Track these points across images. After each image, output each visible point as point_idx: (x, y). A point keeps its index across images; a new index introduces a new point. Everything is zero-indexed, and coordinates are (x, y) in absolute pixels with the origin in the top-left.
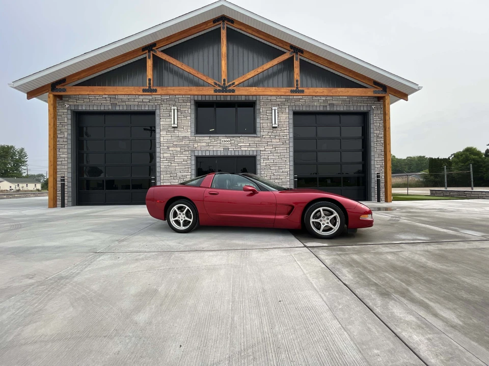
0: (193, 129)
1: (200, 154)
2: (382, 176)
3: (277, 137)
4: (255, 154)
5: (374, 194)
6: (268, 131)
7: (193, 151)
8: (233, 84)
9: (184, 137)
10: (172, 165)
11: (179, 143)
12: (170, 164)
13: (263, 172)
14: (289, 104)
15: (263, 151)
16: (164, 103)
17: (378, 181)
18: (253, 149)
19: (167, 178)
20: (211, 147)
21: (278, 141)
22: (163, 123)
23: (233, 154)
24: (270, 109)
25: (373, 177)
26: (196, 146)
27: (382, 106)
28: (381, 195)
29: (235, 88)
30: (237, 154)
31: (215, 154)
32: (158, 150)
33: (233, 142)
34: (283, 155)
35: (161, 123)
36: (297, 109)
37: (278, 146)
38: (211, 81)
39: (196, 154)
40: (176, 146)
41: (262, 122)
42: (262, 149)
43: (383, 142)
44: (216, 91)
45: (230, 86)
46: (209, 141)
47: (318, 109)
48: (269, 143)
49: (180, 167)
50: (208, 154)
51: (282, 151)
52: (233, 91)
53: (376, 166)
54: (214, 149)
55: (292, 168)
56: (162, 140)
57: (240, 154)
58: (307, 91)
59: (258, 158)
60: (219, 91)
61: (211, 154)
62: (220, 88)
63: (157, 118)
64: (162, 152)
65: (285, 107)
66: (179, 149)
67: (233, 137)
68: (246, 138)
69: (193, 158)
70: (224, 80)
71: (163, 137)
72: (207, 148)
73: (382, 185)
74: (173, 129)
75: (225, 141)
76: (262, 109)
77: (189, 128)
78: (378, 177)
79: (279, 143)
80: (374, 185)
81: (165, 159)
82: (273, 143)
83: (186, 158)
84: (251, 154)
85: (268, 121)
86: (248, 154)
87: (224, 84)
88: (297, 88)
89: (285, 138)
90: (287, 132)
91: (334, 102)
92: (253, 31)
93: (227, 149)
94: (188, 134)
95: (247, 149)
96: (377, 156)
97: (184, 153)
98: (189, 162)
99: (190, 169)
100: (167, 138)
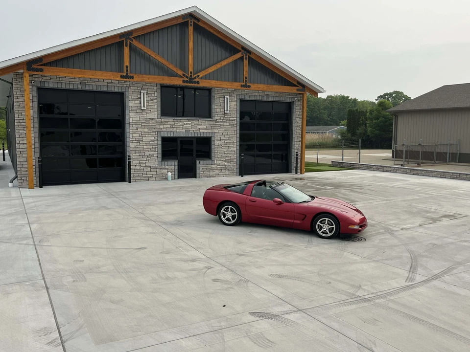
0: (159, 112)
1: (166, 135)
2: (299, 153)
3: (227, 121)
4: (210, 135)
5: (293, 168)
6: (221, 115)
7: (159, 132)
8: (198, 76)
9: (152, 119)
10: (141, 144)
11: (146, 125)
12: (139, 144)
13: (216, 151)
14: (237, 93)
15: (216, 133)
16: (133, 85)
17: (297, 158)
18: (210, 131)
19: (136, 157)
20: (175, 129)
21: (228, 124)
22: (131, 104)
23: (193, 135)
24: (223, 97)
25: (293, 155)
26: (162, 127)
27: (301, 98)
28: (298, 168)
29: (199, 80)
30: (196, 135)
31: (178, 135)
32: (128, 130)
33: (193, 124)
34: (231, 137)
35: (130, 105)
36: (243, 98)
37: (228, 129)
38: (180, 73)
39: (163, 135)
40: (144, 127)
41: (216, 108)
42: (216, 131)
43: (301, 127)
44: (184, 82)
45: (195, 78)
46: (173, 123)
47: (258, 99)
48: (222, 126)
49: (148, 147)
50: (172, 135)
51: (231, 133)
52: (198, 83)
53: (296, 146)
54: (178, 131)
55: (238, 148)
56: (131, 121)
57: (199, 135)
58: (253, 86)
59: (213, 139)
60: (187, 82)
61: (175, 135)
62: (187, 79)
63: (127, 100)
64: (131, 132)
65: (234, 95)
66: (146, 130)
67: (193, 120)
68: (204, 121)
69: (160, 139)
70: (191, 72)
71: (132, 118)
72: (171, 129)
73: (299, 160)
74: (141, 111)
75: (187, 124)
76: (216, 97)
77: (156, 110)
78: (297, 155)
79: (229, 127)
80: (294, 161)
81: (135, 139)
82: (225, 126)
83: (153, 138)
84: (208, 135)
85: (221, 107)
86: (205, 136)
87: (191, 76)
88: (246, 83)
89: (234, 122)
90: (235, 118)
91: (269, 93)
92: (214, 31)
93: (187, 131)
94: (155, 116)
95: (204, 131)
96: (296, 138)
97: (151, 134)
98: (156, 142)
99: (157, 149)
100: (136, 119)
